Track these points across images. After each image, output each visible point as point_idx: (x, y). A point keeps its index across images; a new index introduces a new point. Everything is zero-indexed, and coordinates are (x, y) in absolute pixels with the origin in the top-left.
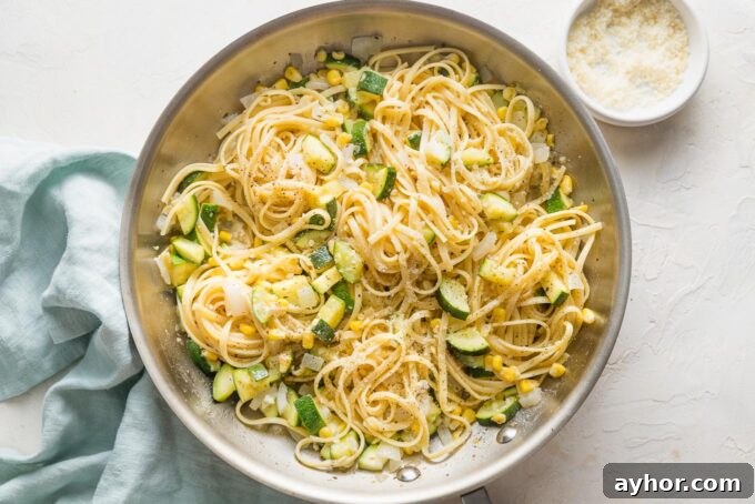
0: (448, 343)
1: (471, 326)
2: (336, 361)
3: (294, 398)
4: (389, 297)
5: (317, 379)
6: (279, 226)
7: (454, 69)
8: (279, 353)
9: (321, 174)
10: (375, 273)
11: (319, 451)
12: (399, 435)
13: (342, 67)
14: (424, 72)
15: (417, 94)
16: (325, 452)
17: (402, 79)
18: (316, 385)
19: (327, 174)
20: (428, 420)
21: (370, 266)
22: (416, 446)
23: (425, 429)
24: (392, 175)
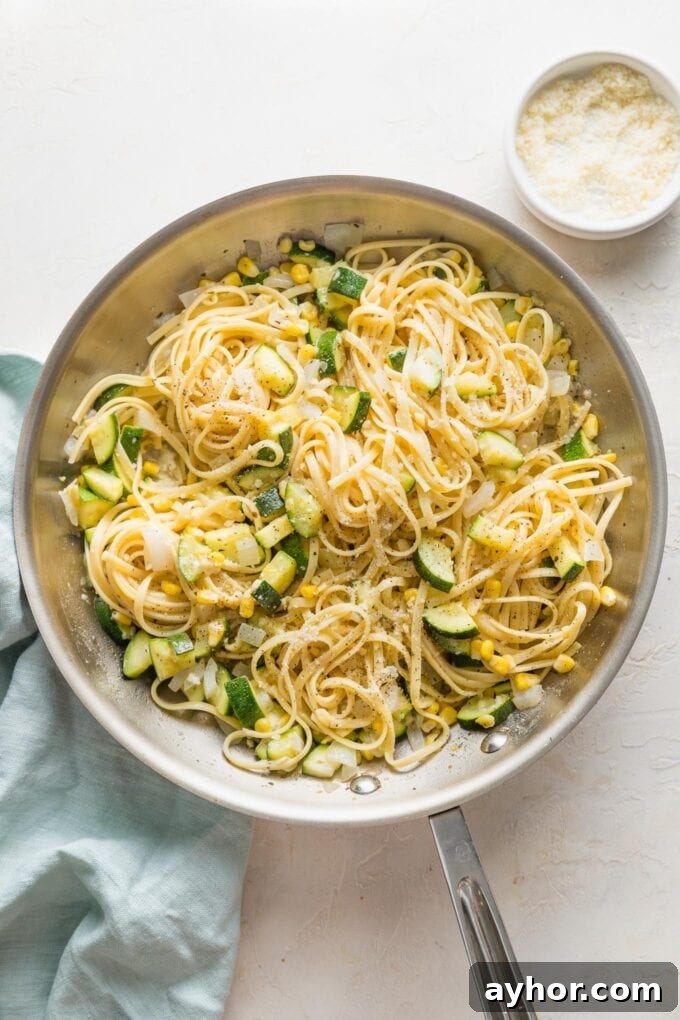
0: (425, 620)
1: (456, 600)
2: (281, 635)
3: (226, 679)
4: (353, 557)
5: (256, 657)
6: (219, 460)
7: (454, 271)
8: (209, 621)
9: (276, 395)
10: (336, 526)
11: (254, 748)
12: (357, 735)
13: (311, 260)
14: (416, 272)
15: (404, 299)
16: (261, 750)
17: (386, 279)
18: (254, 665)
19: (279, 396)
20: (394, 717)
21: (330, 517)
22: (377, 749)
23: (390, 729)
24: (364, 403)
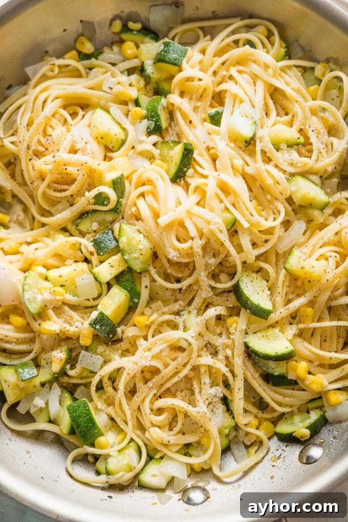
0: (247, 346)
1: (272, 326)
2: (117, 361)
3: (68, 401)
4: (180, 289)
5: (95, 381)
6: (60, 206)
7: (262, 43)
8: (53, 350)
9: (109, 150)
10: (165, 262)
11: (95, 463)
12: (186, 449)
13: (139, 38)
14: (228, 45)
15: (219, 68)
16: (100, 466)
17: (203, 52)
18: (93, 389)
19: (112, 151)
20: (220, 433)
21: (159, 253)
22: (205, 462)
23: (216, 443)
24: (188, 152)
